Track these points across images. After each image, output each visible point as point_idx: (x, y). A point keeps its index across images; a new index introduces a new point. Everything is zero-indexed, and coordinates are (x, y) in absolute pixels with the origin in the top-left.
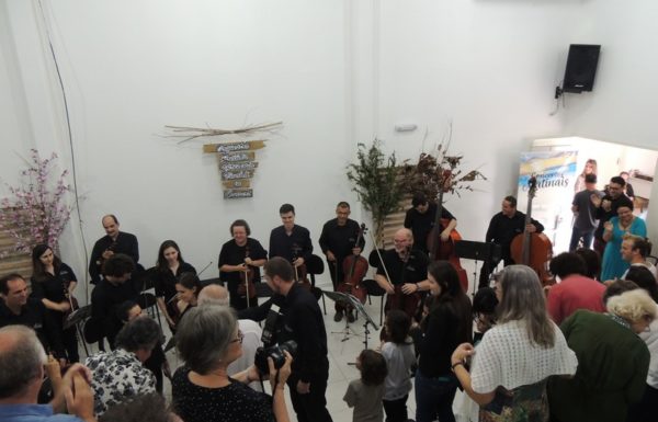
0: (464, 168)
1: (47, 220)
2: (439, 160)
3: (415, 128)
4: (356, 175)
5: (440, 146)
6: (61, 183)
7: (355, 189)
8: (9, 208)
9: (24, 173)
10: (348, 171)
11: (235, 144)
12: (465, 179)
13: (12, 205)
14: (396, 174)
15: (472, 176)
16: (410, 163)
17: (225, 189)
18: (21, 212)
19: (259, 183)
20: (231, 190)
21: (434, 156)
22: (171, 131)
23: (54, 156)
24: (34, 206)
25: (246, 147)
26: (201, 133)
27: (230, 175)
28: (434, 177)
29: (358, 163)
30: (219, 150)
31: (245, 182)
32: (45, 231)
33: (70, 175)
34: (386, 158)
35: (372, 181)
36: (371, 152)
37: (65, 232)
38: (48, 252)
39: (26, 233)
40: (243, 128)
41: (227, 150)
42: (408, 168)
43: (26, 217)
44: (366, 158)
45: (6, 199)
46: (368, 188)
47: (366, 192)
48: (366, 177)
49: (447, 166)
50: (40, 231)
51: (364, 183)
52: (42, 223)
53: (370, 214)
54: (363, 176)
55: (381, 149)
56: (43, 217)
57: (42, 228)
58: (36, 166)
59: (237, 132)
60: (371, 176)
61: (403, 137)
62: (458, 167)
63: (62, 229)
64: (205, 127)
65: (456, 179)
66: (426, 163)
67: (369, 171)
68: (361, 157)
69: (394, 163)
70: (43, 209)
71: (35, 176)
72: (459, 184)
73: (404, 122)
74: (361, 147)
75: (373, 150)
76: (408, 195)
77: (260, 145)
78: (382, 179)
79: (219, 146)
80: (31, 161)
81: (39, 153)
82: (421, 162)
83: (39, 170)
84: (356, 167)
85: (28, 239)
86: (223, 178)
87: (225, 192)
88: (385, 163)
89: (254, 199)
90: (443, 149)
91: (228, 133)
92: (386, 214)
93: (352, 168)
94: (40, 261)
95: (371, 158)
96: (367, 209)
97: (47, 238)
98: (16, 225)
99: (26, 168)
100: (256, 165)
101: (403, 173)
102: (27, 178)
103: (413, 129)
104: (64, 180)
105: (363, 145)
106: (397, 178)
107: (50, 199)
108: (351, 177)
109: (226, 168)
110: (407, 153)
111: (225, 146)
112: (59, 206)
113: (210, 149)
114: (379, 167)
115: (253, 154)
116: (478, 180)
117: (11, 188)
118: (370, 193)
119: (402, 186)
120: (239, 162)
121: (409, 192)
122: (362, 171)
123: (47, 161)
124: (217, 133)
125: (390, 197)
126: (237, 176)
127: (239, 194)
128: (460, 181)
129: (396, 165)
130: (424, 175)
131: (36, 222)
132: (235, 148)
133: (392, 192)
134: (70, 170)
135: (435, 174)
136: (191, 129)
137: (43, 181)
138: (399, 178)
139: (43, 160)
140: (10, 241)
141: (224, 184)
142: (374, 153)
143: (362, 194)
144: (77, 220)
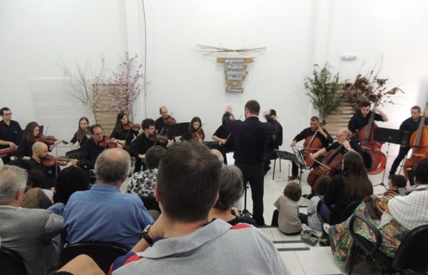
0: (388, 86)
1: (129, 91)
2: (371, 81)
3: (356, 58)
4: (310, 84)
5: (372, 72)
6: (138, 71)
7: (309, 94)
8: (111, 84)
9: (120, 65)
10: (306, 82)
11: (236, 59)
12: (389, 93)
13: (113, 83)
14: (338, 89)
15: (394, 91)
16: (349, 82)
17: (227, 86)
18: (116, 87)
19: (247, 85)
20: (230, 87)
21: (367, 78)
22: (199, 48)
23: (137, 56)
24: (123, 84)
25: (242, 61)
26: (216, 50)
27: (231, 78)
28: (366, 92)
29: (313, 77)
30: (226, 61)
31: (239, 83)
32: (127, 99)
34: (333, 77)
35: (321, 90)
36: (322, 71)
39: (118, 99)
40: (242, 49)
41: (230, 62)
42: (348, 85)
43: (119, 90)
46: (318, 95)
47: (317, 98)
49: (376, 85)
50: (125, 98)
51: (316, 92)
54: (316, 87)
55: (330, 70)
56: (127, 90)
57: (125, 96)
58: (127, 62)
59: (238, 51)
60: (320, 87)
61: (346, 64)
62: (384, 86)
63: (136, 98)
64: (219, 47)
66: (361, 83)
67: (320, 84)
68: (315, 74)
69: (337, 80)
70: (127, 86)
71: (125, 66)
73: (347, 55)
74: (316, 67)
75: (324, 70)
76: (346, 104)
77: (251, 60)
78: (329, 91)
79: (226, 59)
80: (125, 59)
81: (129, 54)
82: (357, 80)
83: (128, 64)
84: (311, 81)
85: (118, 102)
86: (227, 79)
87: (227, 88)
88: (331, 80)
90: (374, 74)
91: (232, 51)
92: (329, 114)
93: (308, 80)
95: (323, 76)
96: (315, 108)
97: (128, 102)
98: (113, 94)
99: (122, 62)
100: (247, 73)
101: (343, 89)
103: (353, 59)
104: (140, 70)
105: (316, 65)
106: (338, 91)
107: (132, 81)
108: (307, 87)
109: (229, 73)
110: (348, 75)
111: (230, 59)
112: (136, 86)
113: (221, 61)
114: (327, 82)
115: (246, 67)
116: (398, 93)
117: (113, 72)
118: (319, 99)
119: (342, 97)
120: (238, 70)
121: (347, 102)
122: (315, 84)
123: (132, 59)
124: (226, 51)
125: (332, 102)
126: (235, 79)
127: (235, 90)
128: (385, 94)
129: (339, 82)
130: (359, 90)
131: (123, 93)
132: (236, 61)
133: (334, 100)
134: (143, 64)
135: (367, 90)
136: (211, 48)
137: (129, 70)
138: (340, 91)
139: (130, 58)
140: (109, 103)
141: (227, 83)
142: (325, 72)
143: (313, 99)
144: (144, 94)
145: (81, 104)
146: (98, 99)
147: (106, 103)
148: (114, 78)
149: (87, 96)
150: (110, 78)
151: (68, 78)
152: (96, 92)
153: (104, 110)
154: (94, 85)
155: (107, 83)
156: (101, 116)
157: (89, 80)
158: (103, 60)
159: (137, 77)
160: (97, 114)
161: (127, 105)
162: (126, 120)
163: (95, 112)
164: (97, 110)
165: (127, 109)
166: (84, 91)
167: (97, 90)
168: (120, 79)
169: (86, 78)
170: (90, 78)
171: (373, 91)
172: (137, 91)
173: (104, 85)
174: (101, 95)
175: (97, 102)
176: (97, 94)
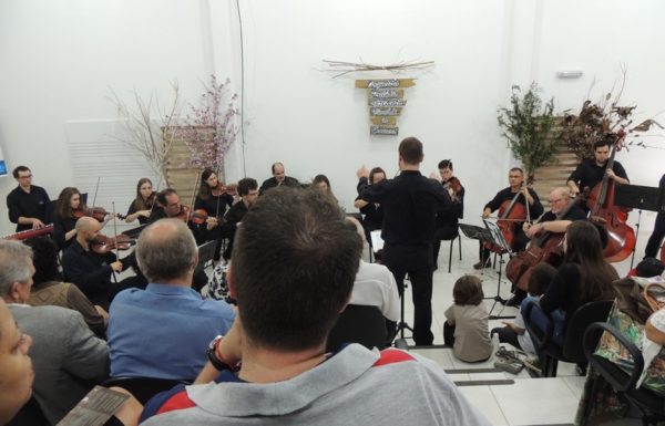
0: (637, 118)
1: (217, 137)
2: (607, 111)
3: (581, 74)
4: (506, 119)
5: (610, 95)
6: (231, 105)
7: (505, 135)
8: (189, 126)
9: (204, 96)
10: (499, 115)
11: (386, 81)
12: (636, 129)
13: (193, 124)
14: (552, 125)
15: (645, 126)
16: (571, 113)
17: (371, 124)
18: (198, 130)
19: (405, 122)
20: (377, 127)
21: (601, 106)
22: (327, 66)
23: (228, 81)
24: (207, 127)
25: (396, 84)
26: (353, 68)
27: (378, 112)
28: (599, 129)
29: (511, 107)
30: (370, 85)
31: (392, 119)
32: (214, 148)
33: (239, 98)
34: (544, 106)
35: (525, 128)
36: (527, 97)
39: (200, 149)
40: (396, 65)
41: (377, 85)
42: (569, 118)
43: (202, 136)
46: (520, 137)
47: (518, 141)
48: (519, 124)
49: (615, 117)
50: (211, 148)
51: (517, 130)
52: (213, 140)
54: (516, 122)
55: (540, 95)
56: (214, 135)
57: (212, 144)
58: (213, 90)
59: (388, 68)
60: (524, 123)
61: (565, 85)
62: (629, 118)
63: (228, 147)
64: (359, 63)
65: (626, 130)
66: (590, 114)
67: (523, 118)
68: (515, 102)
69: (551, 110)
70: (215, 128)
71: (211, 98)
72: (631, 134)
73: (567, 69)
74: (516, 91)
76: (566, 149)
77: (410, 83)
78: (538, 129)
79: (370, 81)
80: (210, 86)
81: (217, 78)
82: (584, 110)
83: (215, 94)
84: (508, 113)
86: (371, 114)
87: (372, 128)
88: (541, 110)
89: (399, 137)
90: (612, 100)
91: (378, 68)
92: (538, 165)
93: (503, 112)
95: (526, 104)
96: (517, 157)
98: (194, 142)
99: (205, 91)
100: (404, 103)
101: (562, 124)
102: (205, 100)
103: (577, 76)
104: (234, 102)
105: (517, 87)
106: (553, 129)
107: (221, 120)
108: (501, 123)
109: (375, 104)
110: (568, 102)
111: (376, 82)
112: (227, 129)
113: (361, 85)
114: (534, 115)
115: (402, 91)
116: (653, 129)
117: (193, 108)
118: (521, 142)
119: (559, 138)
120: (389, 99)
121: (568, 145)
122: (515, 118)
123: (222, 86)
124: (370, 68)
125: (543, 148)
126: (385, 113)
127: (385, 131)
128: (631, 131)
129: (554, 114)
130: (587, 127)
131: (208, 139)
132: (386, 84)
133: (547, 143)
134: (240, 94)
135: (600, 126)
136: (346, 64)
137: (218, 103)
138: (556, 129)
139: (219, 85)
140: (188, 155)
141: (372, 120)
142: (530, 98)
143: (512, 142)
144: (241, 141)
145: (144, 158)
146: (171, 150)
147: (182, 156)
148: (194, 117)
149: (153, 145)
150: (188, 117)
151: (123, 119)
152: (166, 139)
153: (180, 167)
154: (163, 129)
155: (183, 124)
156: (176, 177)
157: (154, 121)
158: (177, 90)
159: (230, 113)
160: (169, 174)
161: (214, 158)
162: (215, 181)
163: (165, 171)
164: (169, 167)
165: (215, 165)
166: (148, 138)
167: (169, 136)
168: (203, 118)
169: (151, 118)
170: (157, 118)
171: (611, 127)
172: (231, 135)
173: (179, 127)
174: (175, 144)
175: (168, 156)
176: (169, 142)
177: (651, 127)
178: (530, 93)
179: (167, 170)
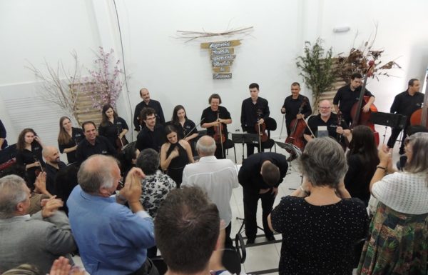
0: (383, 59)
1: (109, 90)
2: (365, 54)
3: (349, 29)
4: (302, 64)
5: (367, 43)
6: (116, 67)
7: (301, 74)
8: (88, 83)
9: (96, 61)
10: (297, 61)
11: (221, 43)
12: (384, 67)
13: (90, 81)
14: (331, 64)
15: (390, 66)
16: (342, 56)
17: (213, 72)
18: (95, 85)
19: (236, 70)
20: (217, 74)
21: (362, 50)
22: (180, 34)
23: (112, 51)
24: (102, 82)
25: (228, 44)
26: (199, 35)
27: (218, 64)
28: (361, 66)
29: (304, 55)
30: (211, 46)
31: (227, 68)
32: (109, 97)
33: (121, 63)
34: (325, 52)
35: (314, 69)
36: (314, 47)
37: (119, 98)
38: (110, 109)
39: (98, 98)
40: (227, 31)
41: (216, 46)
42: (341, 60)
43: (98, 88)
44: (311, 52)
45: (87, 78)
46: (310, 73)
47: (309, 76)
48: (310, 66)
49: (371, 58)
50: (106, 97)
51: (308, 70)
52: (107, 92)
53: (311, 91)
54: (307, 65)
55: (323, 45)
56: (107, 88)
57: (107, 95)
58: (102, 58)
59: (222, 34)
60: (313, 65)
61: (338, 36)
62: (380, 58)
63: (118, 96)
64: (202, 31)
65: (377, 67)
66: (355, 57)
67: (312, 61)
68: (307, 51)
69: (330, 56)
70: (107, 84)
71: (102, 63)
72: (379, 71)
74: (307, 44)
76: (340, 79)
77: (237, 43)
78: (322, 67)
79: (211, 44)
80: (100, 55)
81: (104, 49)
82: (351, 55)
83: (104, 60)
84: (303, 59)
85: (100, 102)
86: (213, 66)
87: (214, 75)
88: (324, 56)
89: (233, 80)
90: (368, 46)
91: (217, 35)
92: (322, 91)
93: (300, 59)
94: (106, 115)
95: (314, 52)
96: (309, 88)
97: (110, 101)
98: (93, 93)
99: (97, 59)
100: (235, 57)
101: (337, 63)
102: (97, 65)
103: (347, 30)
104: (118, 65)
105: (309, 42)
106: (332, 67)
107: (111, 78)
108: (298, 66)
109: (215, 59)
110: (342, 48)
111: (215, 44)
112: (116, 82)
114: (320, 58)
115: (233, 50)
116: (394, 69)
117: (89, 71)
118: (311, 77)
119: (335, 72)
120: (224, 55)
121: (341, 76)
122: (307, 61)
123: (108, 54)
124: (210, 35)
125: (326, 80)
126: (222, 64)
127: (223, 76)
128: (380, 68)
129: (332, 57)
130: (352, 64)
131: (103, 91)
132: (221, 45)
134: (121, 60)
135: (361, 64)
136: (194, 33)
137: (106, 67)
138: (334, 67)
139: (106, 53)
140: (90, 102)
141: (214, 69)
142: (317, 48)
143: (306, 78)
144: (126, 91)
145: (60, 108)
146: (78, 100)
147: (86, 103)
148: (89, 76)
149: (65, 98)
151: (40, 81)
152: (73, 94)
153: (86, 111)
154: (70, 86)
155: (83, 82)
156: (83, 118)
157: (63, 80)
158: (76, 58)
159: (117, 73)
160: (79, 116)
163: (76, 114)
164: (78, 111)
166: (61, 95)
167: (75, 90)
168: (98, 77)
169: (61, 79)
170: (65, 78)
172: (119, 87)
173: (82, 84)
174: (80, 95)
175: (76, 104)
176: (75, 95)
177: (393, 66)
178: (317, 46)
179: (78, 114)
